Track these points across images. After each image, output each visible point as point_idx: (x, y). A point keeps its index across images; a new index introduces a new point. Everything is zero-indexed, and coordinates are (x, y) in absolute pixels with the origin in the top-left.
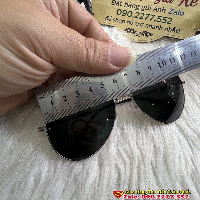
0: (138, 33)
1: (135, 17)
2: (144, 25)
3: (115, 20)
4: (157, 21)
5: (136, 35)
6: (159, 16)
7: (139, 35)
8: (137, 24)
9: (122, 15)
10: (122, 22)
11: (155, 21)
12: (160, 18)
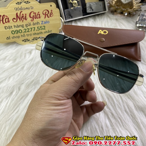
0: (31, 40)
1: (25, 32)
2: (32, 34)
3: (13, 37)
4: (38, 30)
5: (30, 41)
6: (38, 27)
7: (32, 41)
8: (28, 35)
9: (16, 33)
10: (18, 37)
11: (37, 30)
12: (38, 28)
